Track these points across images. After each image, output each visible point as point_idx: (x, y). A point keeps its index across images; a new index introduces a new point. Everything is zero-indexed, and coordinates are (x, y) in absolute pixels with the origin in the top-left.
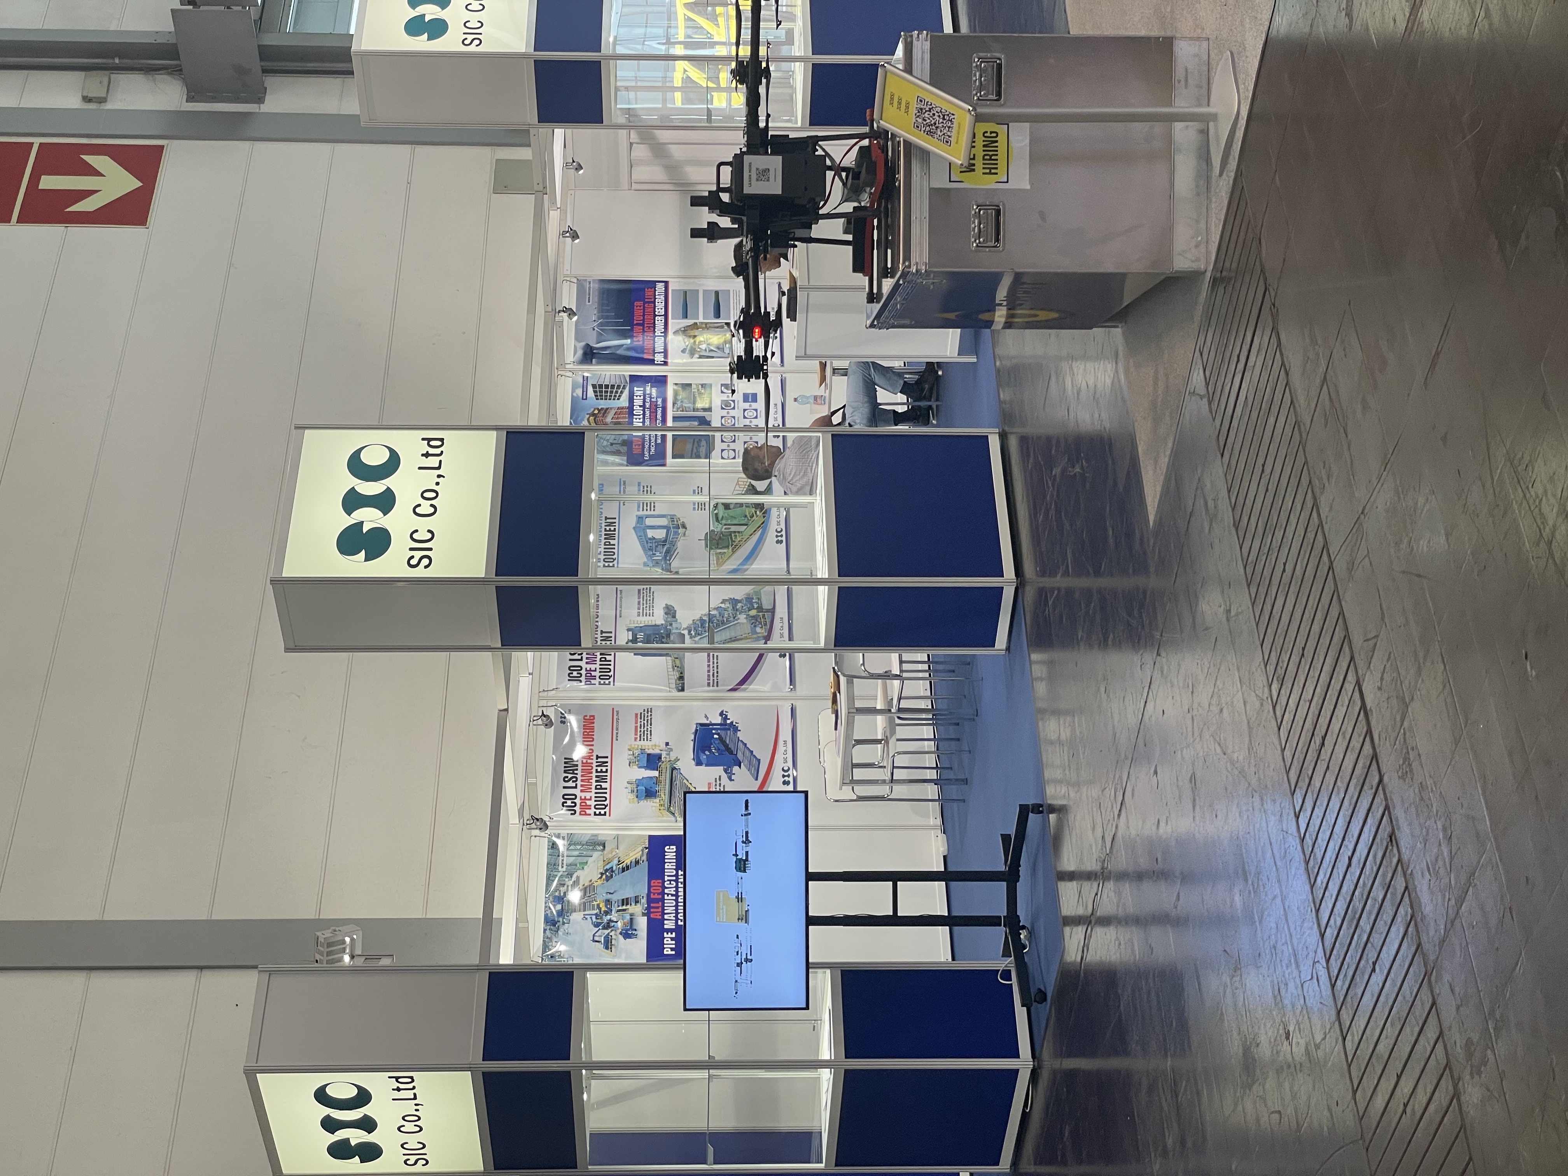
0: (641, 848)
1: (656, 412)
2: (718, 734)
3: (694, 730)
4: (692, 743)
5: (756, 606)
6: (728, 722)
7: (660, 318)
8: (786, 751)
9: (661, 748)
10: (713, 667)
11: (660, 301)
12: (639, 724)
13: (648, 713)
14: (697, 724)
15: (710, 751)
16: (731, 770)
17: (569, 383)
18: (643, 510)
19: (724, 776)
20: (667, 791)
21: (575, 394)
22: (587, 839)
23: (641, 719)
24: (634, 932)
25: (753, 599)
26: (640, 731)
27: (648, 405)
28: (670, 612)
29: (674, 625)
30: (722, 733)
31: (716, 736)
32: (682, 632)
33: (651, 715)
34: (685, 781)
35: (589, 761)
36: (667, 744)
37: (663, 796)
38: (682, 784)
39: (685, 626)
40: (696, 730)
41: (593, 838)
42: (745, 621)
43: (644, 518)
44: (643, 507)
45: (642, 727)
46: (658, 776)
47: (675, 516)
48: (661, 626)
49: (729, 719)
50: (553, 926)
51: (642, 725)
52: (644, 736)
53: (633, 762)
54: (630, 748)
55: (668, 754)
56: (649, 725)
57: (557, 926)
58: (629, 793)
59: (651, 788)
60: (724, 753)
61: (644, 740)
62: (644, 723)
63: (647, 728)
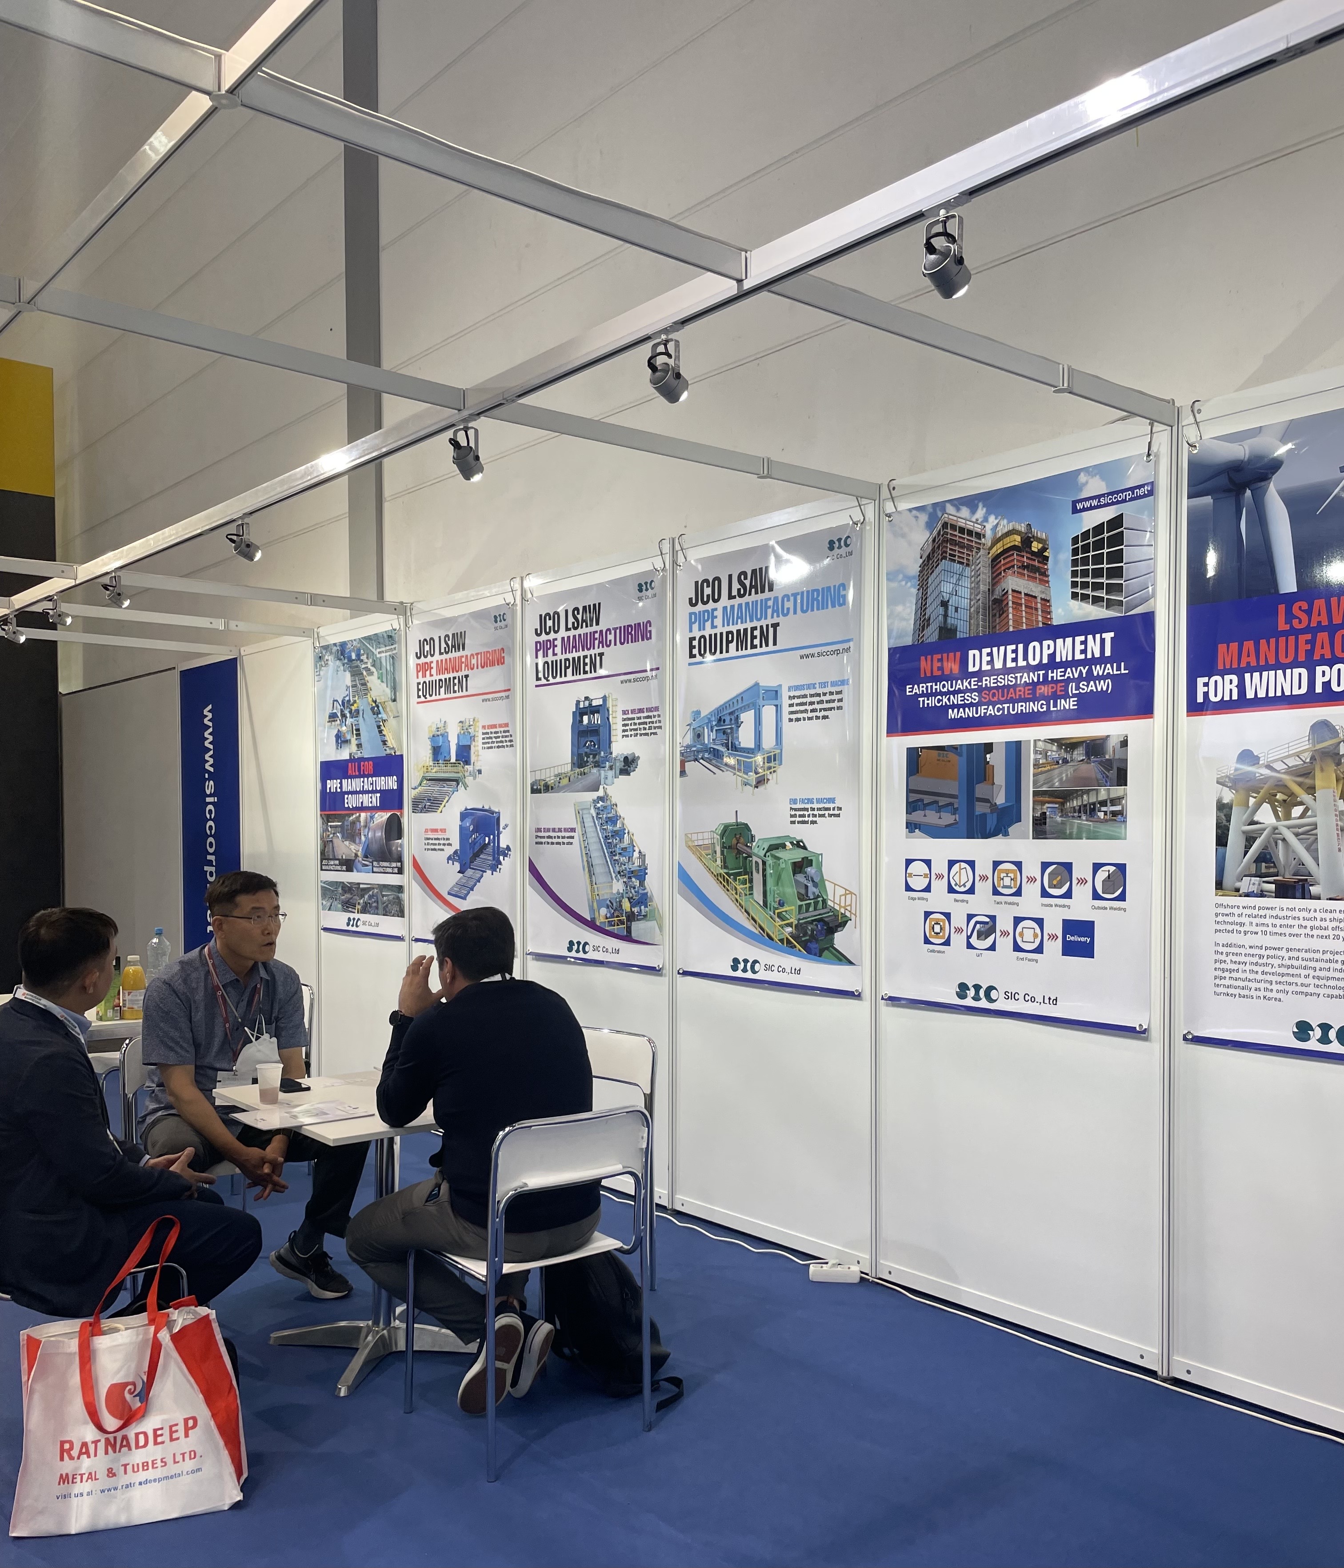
0: (395, 746)
1: (1034, 699)
2: (489, 843)
3: (492, 808)
4: (481, 807)
5: (636, 910)
6: (501, 858)
9: (475, 763)
10: (559, 837)
12: (499, 729)
13: (508, 741)
14: (499, 813)
15: (473, 832)
16: (456, 860)
18: (790, 697)
19: (451, 851)
20: (438, 775)
22: (397, 678)
23: (504, 732)
24: (339, 745)
25: (646, 907)
26: (491, 733)
27: (1056, 674)
28: (628, 765)
29: (610, 774)
30: (489, 850)
31: (487, 839)
32: (601, 787)
33: (507, 746)
34: (447, 799)
35: (463, 666)
36: (480, 772)
37: (435, 769)
38: (446, 793)
39: (610, 790)
40: (493, 812)
41: (397, 685)
42: (615, 891)
43: (776, 702)
44: (799, 697)
45: (495, 735)
46: (451, 761)
47: (781, 764)
48: (608, 751)
49: (503, 859)
50: (341, 653)
51: (497, 735)
52: (487, 738)
53: (462, 726)
54: (476, 720)
55: (470, 774)
56: (497, 744)
57: (342, 657)
58: (436, 725)
59: (441, 753)
60: (471, 850)
61: (482, 738)
62: (499, 737)
63: (494, 742)
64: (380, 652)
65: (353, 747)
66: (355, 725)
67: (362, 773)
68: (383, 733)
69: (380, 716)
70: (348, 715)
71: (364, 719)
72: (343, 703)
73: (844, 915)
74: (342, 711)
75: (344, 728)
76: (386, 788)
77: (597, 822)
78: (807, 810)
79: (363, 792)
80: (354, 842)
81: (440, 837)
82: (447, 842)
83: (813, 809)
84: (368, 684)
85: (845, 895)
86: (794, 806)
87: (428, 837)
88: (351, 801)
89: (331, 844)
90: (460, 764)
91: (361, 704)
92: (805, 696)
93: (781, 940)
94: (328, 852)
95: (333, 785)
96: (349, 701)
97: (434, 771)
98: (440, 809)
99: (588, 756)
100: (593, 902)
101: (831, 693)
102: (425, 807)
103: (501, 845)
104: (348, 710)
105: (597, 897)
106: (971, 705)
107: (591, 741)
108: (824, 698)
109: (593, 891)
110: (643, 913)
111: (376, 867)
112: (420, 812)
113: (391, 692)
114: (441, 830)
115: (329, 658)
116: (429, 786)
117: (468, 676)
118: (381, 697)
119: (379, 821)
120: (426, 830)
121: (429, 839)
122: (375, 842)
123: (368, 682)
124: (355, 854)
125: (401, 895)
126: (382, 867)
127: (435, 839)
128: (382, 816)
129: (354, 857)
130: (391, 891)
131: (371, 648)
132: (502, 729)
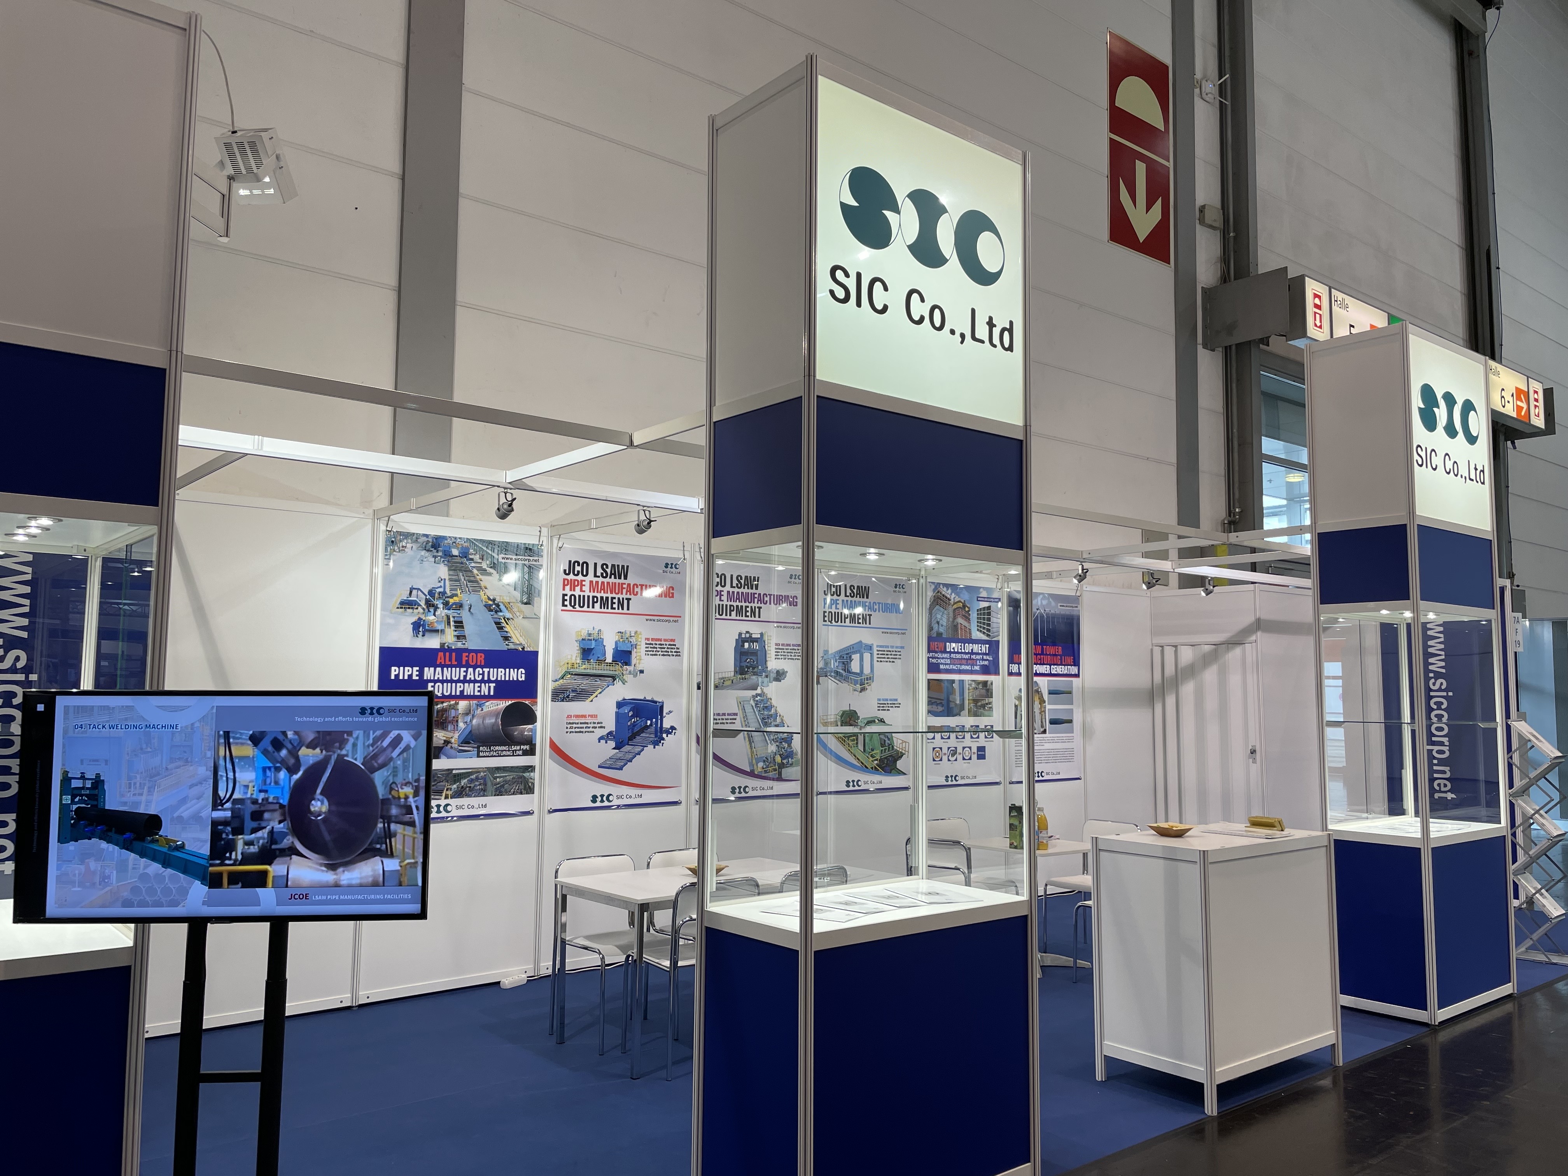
0: (523, 643)
1: (967, 665)
2: (651, 725)
3: (656, 699)
4: (642, 698)
5: (785, 761)
6: (664, 735)
7: (1048, 669)
8: (631, 797)
9: (637, 665)
10: (723, 719)
11: (1063, 669)
12: (664, 643)
13: (675, 652)
14: (663, 703)
15: (633, 717)
16: (611, 740)
17: (992, 585)
18: (877, 651)
19: (604, 732)
20: (588, 671)
21: (981, 590)
22: (535, 585)
23: (669, 645)
24: (421, 633)
25: (792, 759)
26: (656, 644)
27: (973, 657)
28: (780, 676)
29: (766, 680)
30: (652, 729)
31: (649, 722)
32: (759, 688)
33: (673, 655)
34: (600, 690)
35: (624, 591)
36: (642, 672)
37: (584, 666)
38: (597, 687)
39: (766, 690)
40: (656, 702)
41: (537, 591)
42: (769, 751)
43: (870, 652)
44: (881, 651)
45: (660, 646)
46: (606, 662)
47: (873, 681)
48: (765, 666)
49: (667, 736)
50: (432, 545)
51: (662, 646)
52: (651, 648)
53: (622, 636)
54: (638, 633)
55: (630, 673)
56: (662, 653)
57: (431, 549)
58: (588, 631)
59: (593, 654)
60: (630, 731)
61: (646, 648)
62: (664, 648)
63: (659, 651)
64: (507, 559)
65: (449, 637)
66: (454, 617)
67: (464, 663)
68: (506, 630)
69: (501, 614)
70: (441, 606)
71: (472, 614)
72: (431, 593)
73: (901, 752)
74: (427, 601)
76: (507, 679)
77: (755, 709)
78: (885, 704)
79: (465, 681)
80: (444, 728)
81: (589, 721)
82: (599, 725)
83: (888, 704)
84: (481, 583)
85: (902, 743)
86: (879, 702)
87: (571, 722)
88: (439, 690)
90: (618, 664)
92: (884, 651)
93: (872, 768)
95: (404, 672)
96: (444, 593)
97: (582, 668)
98: (590, 699)
99: (748, 668)
100: (752, 760)
101: (896, 651)
102: (568, 697)
103: (664, 726)
104: (442, 601)
105: (756, 757)
106: (947, 664)
107: (751, 659)
108: (893, 653)
109: (752, 752)
110: (790, 762)
111: (485, 751)
112: (563, 701)
113: (523, 595)
114: (591, 716)
115: (409, 546)
116: (575, 680)
117: (630, 599)
118: (505, 598)
119: (492, 708)
120: (569, 716)
121: (573, 723)
122: (485, 729)
123: (481, 580)
124: (445, 741)
125: (528, 774)
126: (496, 751)
127: (581, 723)
128: (498, 705)
129: (444, 744)
130: (511, 772)
131: (490, 552)
132: (668, 643)
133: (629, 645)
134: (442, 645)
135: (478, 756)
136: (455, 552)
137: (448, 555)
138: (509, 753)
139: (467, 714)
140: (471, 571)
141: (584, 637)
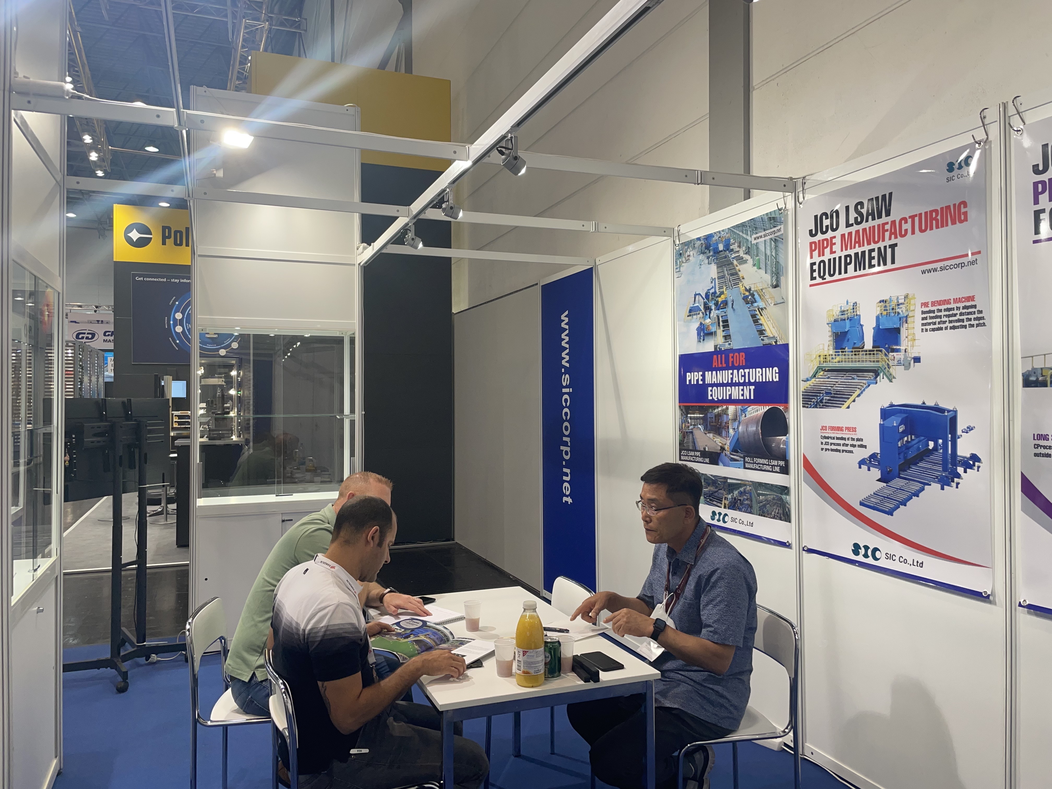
0: (776, 335)
2: (935, 449)
3: (942, 405)
4: (919, 403)
6: (960, 470)
8: (905, 561)
9: (909, 350)
12: (955, 306)
13: (975, 319)
14: (956, 412)
15: (905, 433)
16: (875, 466)
19: (865, 454)
20: (843, 365)
23: (964, 308)
26: (940, 311)
30: (938, 457)
31: (931, 445)
33: (972, 326)
34: (858, 392)
35: (887, 234)
36: (917, 360)
37: (838, 359)
38: (855, 387)
40: (942, 410)
45: (947, 313)
46: (865, 348)
49: (965, 472)
50: (705, 246)
51: (951, 313)
52: (931, 318)
53: (886, 306)
54: (910, 297)
55: (899, 363)
56: (951, 325)
57: (706, 251)
58: (841, 307)
59: (848, 340)
60: (902, 456)
61: (923, 319)
62: (955, 315)
63: (945, 322)
64: (758, 238)
65: (719, 339)
66: (722, 317)
67: (730, 365)
68: (760, 322)
69: (755, 304)
70: (713, 307)
71: (734, 310)
72: (707, 295)
74: (705, 304)
75: (708, 321)
76: (764, 380)
79: (732, 384)
80: (720, 434)
81: (846, 436)
82: (859, 443)
84: (740, 273)
87: (827, 435)
88: (715, 394)
89: (691, 435)
90: (881, 351)
91: (728, 294)
94: (687, 443)
95: (693, 377)
96: (715, 293)
97: (836, 360)
98: (846, 405)
102: (821, 401)
103: (959, 453)
104: (713, 302)
111: (750, 463)
112: (816, 407)
113: (773, 277)
114: (848, 429)
115: (691, 253)
116: (828, 378)
117: (896, 245)
118: (758, 285)
119: (753, 414)
120: (823, 428)
121: (828, 438)
122: (748, 437)
123: (739, 271)
124: (721, 447)
125: (785, 496)
126: (758, 464)
127: (838, 438)
128: (757, 410)
129: (720, 450)
130: (772, 490)
131: (745, 236)
132: (961, 305)
133: (896, 319)
134: (716, 347)
135: (745, 468)
136: (721, 247)
137: (717, 252)
138: (769, 468)
139: (735, 420)
140: (732, 264)
141: (836, 317)
